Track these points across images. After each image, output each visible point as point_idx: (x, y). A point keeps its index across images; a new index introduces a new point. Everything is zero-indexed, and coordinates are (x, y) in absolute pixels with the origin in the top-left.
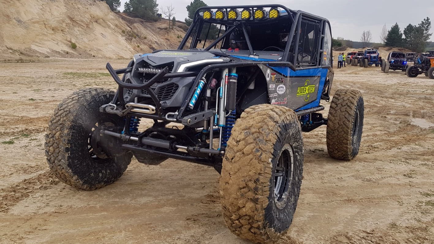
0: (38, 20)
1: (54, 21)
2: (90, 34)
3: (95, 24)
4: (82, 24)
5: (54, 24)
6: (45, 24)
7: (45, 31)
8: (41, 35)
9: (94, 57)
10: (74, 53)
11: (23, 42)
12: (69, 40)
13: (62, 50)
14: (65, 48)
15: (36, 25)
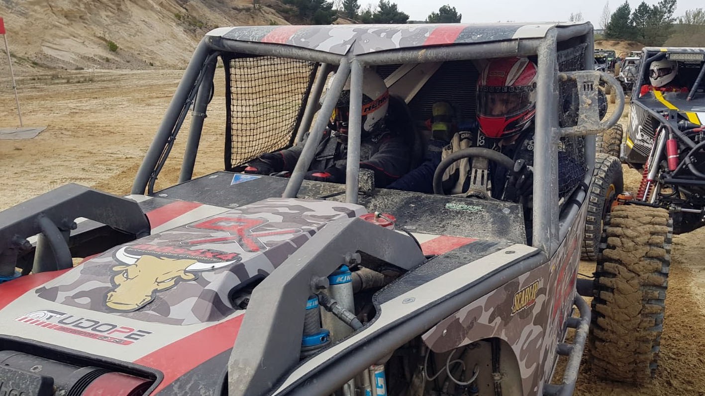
2: (127, 23)
5: (66, 6)
6: (51, 6)
7: (54, 20)
8: (50, 27)
9: (152, 65)
10: (117, 59)
11: (26, 42)
12: (99, 35)
13: (94, 55)
14: (99, 51)
15: (37, 8)
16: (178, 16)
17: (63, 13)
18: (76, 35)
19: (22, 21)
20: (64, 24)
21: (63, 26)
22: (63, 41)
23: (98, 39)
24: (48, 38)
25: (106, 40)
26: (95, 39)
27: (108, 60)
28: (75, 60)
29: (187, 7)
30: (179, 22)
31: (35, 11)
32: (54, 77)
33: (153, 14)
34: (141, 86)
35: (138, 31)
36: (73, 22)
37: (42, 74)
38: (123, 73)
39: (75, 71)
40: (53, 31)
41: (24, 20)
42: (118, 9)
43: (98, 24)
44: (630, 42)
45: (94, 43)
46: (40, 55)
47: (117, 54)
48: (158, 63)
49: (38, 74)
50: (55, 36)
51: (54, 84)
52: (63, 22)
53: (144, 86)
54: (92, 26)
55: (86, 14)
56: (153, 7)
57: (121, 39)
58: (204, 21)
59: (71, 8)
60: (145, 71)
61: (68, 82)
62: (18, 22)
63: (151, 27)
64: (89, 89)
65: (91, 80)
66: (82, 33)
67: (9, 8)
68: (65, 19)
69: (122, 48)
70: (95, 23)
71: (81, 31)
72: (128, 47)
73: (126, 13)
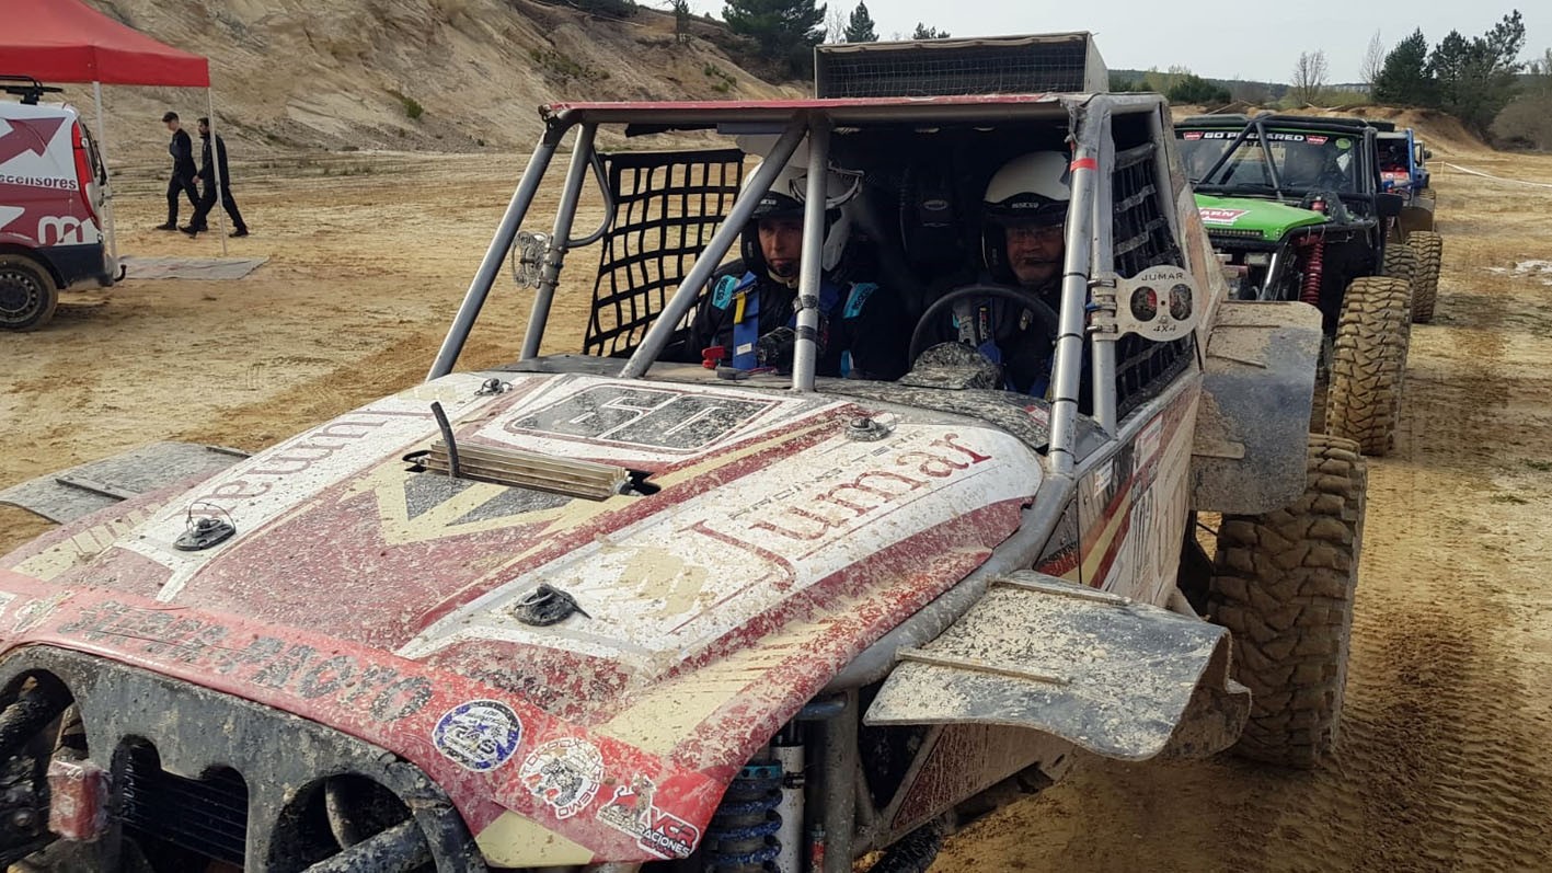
0: (286, 19)
1: (334, 24)
2: (443, 67)
3: (446, 28)
4: (416, 32)
5: (336, 34)
6: (308, 34)
7: (314, 59)
8: (304, 71)
9: (482, 145)
10: (419, 132)
11: (260, 99)
12: (391, 88)
13: (381, 125)
14: (388, 117)
15: (285, 37)
16: (536, 56)
17: (330, 47)
18: (347, 86)
19: (257, 59)
20: (330, 67)
21: (328, 70)
22: (326, 98)
23: (387, 96)
24: (299, 91)
25: (402, 98)
26: (382, 94)
27: (402, 133)
28: (343, 132)
29: (555, 39)
30: (539, 65)
31: (280, 43)
32: (304, 163)
33: (492, 51)
34: (456, 184)
35: (460, 81)
36: (346, 64)
37: (282, 156)
38: (429, 157)
39: (340, 153)
40: (308, 80)
41: (261, 58)
42: (429, 40)
43: (390, 66)
44: (1425, 110)
45: (381, 102)
46: (282, 123)
47: (421, 123)
48: (493, 141)
49: (276, 156)
50: (311, 88)
51: (301, 176)
52: (329, 64)
53: (461, 183)
54: (380, 72)
55: (370, 48)
56: (491, 37)
57: (430, 96)
58: (583, 64)
59: (344, 37)
60: (466, 156)
61: (326, 173)
62: (248, 62)
63: (484, 73)
64: (361, 187)
65: (368, 171)
66: (362, 84)
67: (236, 38)
68: (332, 57)
69: (430, 111)
70: (384, 64)
71: (359, 80)
72: (441, 110)
73: (441, 48)
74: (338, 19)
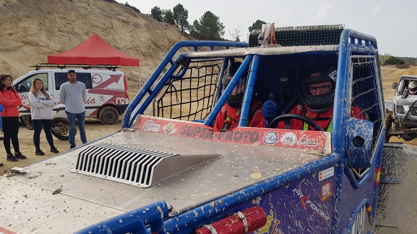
0: (131, 46)
1: (143, 47)
5: (144, 50)
6: (137, 50)
7: (138, 57)
15: (130, 51)
17: (142, 53)
18: (148, 65)
20: (143, 59)
22: (142, 68)
28: (147, 77)
36: (147, 58)
46: (131, 75)
49: (131, 84)
52: (142, 58)
55: (153, 54)
59: (146, 51)
68: (143, 56)
70: (156, 58)
71: (151, 62)
74: (144, 46)
